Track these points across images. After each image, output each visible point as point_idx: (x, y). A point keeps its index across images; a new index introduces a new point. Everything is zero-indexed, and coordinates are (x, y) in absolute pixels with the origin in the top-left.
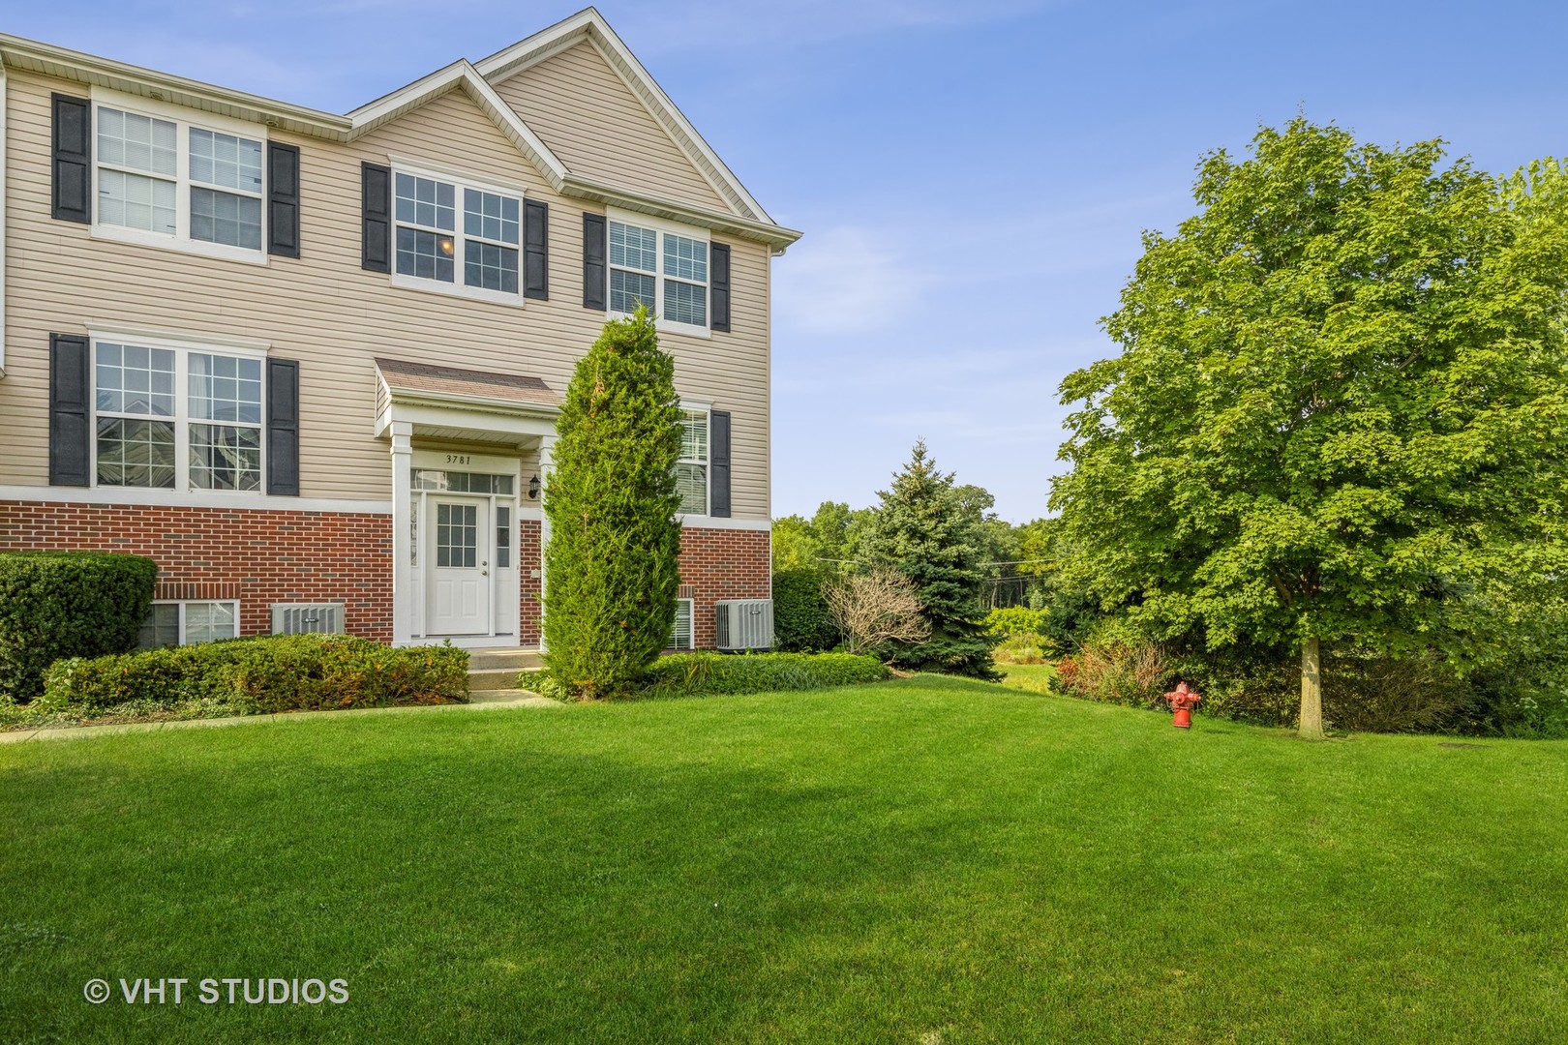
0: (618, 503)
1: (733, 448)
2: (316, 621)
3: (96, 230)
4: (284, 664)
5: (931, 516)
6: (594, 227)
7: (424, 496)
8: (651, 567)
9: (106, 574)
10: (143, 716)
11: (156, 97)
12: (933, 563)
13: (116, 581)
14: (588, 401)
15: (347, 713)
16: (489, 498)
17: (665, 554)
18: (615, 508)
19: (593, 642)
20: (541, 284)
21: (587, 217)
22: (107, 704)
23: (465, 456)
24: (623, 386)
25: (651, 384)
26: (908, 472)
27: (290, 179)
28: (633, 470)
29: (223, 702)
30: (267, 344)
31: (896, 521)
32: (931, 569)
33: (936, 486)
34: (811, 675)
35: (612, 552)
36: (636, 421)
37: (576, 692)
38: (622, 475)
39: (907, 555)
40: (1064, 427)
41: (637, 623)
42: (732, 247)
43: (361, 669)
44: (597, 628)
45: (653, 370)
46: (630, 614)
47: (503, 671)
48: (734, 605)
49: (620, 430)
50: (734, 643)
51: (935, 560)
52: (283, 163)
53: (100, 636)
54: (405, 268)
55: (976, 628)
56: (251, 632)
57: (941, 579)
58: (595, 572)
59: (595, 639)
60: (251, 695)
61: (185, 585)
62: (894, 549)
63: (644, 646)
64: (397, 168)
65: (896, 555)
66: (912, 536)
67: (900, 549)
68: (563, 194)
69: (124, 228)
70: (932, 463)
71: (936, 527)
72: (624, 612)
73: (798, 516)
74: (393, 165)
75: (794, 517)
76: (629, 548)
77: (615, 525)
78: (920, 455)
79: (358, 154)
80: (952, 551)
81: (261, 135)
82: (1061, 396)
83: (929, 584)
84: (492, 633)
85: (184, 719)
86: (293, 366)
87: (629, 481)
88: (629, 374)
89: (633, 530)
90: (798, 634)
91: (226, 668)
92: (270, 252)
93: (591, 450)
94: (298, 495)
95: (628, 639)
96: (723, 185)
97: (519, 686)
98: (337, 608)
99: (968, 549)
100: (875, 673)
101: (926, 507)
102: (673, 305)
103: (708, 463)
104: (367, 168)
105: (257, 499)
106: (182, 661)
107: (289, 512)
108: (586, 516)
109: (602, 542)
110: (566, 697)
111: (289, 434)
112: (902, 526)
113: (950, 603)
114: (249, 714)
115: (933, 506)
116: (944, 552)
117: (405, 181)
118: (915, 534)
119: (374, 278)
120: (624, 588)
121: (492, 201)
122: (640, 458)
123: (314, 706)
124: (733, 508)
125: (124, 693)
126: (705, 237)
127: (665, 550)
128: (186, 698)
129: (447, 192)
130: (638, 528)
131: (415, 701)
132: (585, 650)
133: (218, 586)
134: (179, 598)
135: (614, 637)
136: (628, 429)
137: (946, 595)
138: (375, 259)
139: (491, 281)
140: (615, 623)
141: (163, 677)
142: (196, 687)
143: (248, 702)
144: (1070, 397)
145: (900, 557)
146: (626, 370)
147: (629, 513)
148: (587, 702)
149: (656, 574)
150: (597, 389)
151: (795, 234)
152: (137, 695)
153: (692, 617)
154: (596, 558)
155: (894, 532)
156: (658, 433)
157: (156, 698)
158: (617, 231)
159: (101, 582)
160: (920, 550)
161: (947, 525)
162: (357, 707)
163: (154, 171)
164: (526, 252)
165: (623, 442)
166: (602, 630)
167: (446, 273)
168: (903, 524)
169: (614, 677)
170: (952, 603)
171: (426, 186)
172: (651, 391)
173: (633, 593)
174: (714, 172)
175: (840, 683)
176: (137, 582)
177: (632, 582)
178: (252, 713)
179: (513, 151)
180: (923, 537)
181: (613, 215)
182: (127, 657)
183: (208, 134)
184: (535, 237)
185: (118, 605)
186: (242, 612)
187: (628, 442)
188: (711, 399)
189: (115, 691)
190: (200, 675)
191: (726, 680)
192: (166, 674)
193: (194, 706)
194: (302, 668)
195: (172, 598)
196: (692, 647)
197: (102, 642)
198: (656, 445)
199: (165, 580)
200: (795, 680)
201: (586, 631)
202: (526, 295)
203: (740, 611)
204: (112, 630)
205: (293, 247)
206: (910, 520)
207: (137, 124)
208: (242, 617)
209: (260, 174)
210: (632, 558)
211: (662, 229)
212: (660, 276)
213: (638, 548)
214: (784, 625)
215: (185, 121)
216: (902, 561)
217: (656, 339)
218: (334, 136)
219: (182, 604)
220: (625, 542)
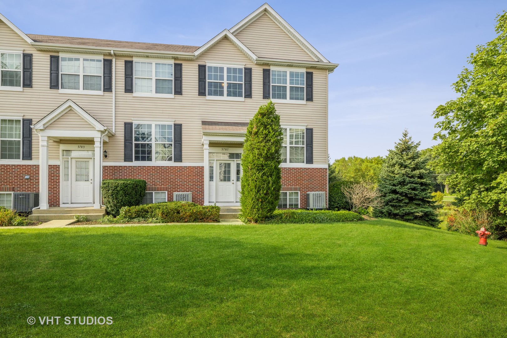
0: (259, 163)
1: (314, 140)
2: (184, 198)
3: (134, 94)
4: (171, 210)
5: (410, 159)
6: (266, 74)
7: (215, 160)
8: (269, 183)
9: (133, 185)
10: (139, 222)
11: (147, 57)
12: (409, 177)
13: (136, 187)
14: (251, 132)
15: (186, 224)
16: (234, 160)
17: (274, 179)
18: (258, 165)
19: (252, 206)
20: (249, 93)
21: (264, 70)
22: (132, 219)
23: (227, 148)
24: (262, 127)
25: (271, 126)
26: (401, 142)
27: (180, 73)
28: (264, 153)
29: (157, 219)
30: (174, 120)
31: (394, 161)
32: (408, 179)
33: (412, 147)
34: (327, 218)
35: (257, 178)
36: (265, 137)
37: (250, 221)
38: (261, 154)
39: (399, 174)
40: (435, 127)
41: (265, 200)
42: (313, 73)
43: (190, 212)
44: (252, 202)
45: (272, 121)
46: (262, 197)
47: (234, 213)
48: (311, 194)
49: (260, 141)
50: (311, 206)
51: (410, 175)
52: (178, 68)
53: (132, 201)
54: (210, 94)
55: (429, 202)
56: (170, 200)
57: (412, 183)
58: (252, 185)
59: (252, 205)
60: (163, 218)
61: (154, 187)
62: (394, 171)
63: (267, 207)
64: (208, 65)
65: (395, 174)
66: (401, 166)
67: (396, 172)
68: (257, 64)
69: (141, 93)
70: (410, 138)
71: (411, 163)
72: (261, 197)
73: (381, 156)
74: (207, 64)
75: (379, 157)
76: (262, 177)
77: (258, 170)
78: (405, 135)
79: (197, 63)
80: (417, 172)
81: (172, 62)
82: (434, 116)
83: (407, 185)
84: (235, 202)
85: (148, 223)
86: (180, 125)
87: (262, 157)
88: (264, 123)
89: (263, 171)
90: (338, 204)
91: (157, 210)
92: (175, 94)
93: (252, 147)
94: (181, 162)
95: (262, 205)
96: (311, 52)
97: (238, 218)
98: (190, 194)
99: (424, 171)
100: (355, 218)
101: (407, 155)
102: (293, 95)
103: (305, 146)
104: (200, 66)
105: (172, 164)
106: (148, 208)
107: (179, 167)
108: (250, 167)
109: (254, 175)
110: (247, 222)
111: (179, 145)
112: (397, 163)
113: (415, 192)
114: (162, 223)
115: (410, 155)
116: (414, 172)
117: (210, 68)
118: (401, 165)
119: (202, 98)
120: (261, 189)
121: (235, 70)
122: (266, 149)
123: (178, 221)
124: (314, 161)
125: (136, 216)
126: (304, 70)
127: (274, 177)
128: (149, 218)
129: (222, 69)
130: (265, 171)
131: (204, 222)
132: (249, 208)
133: (162, 187)
134: (153, 191)
135: (257, 204)
136: (263, 140)
137: (414, 189)
138: (202, 93)
139: (235, 95)
140: (258, 200)
141: (144, 212)
142: (151, 215)
143: (162, 219)
144: (437, 116)
145: (396, 174)
146: (263, 121)
147: (262, 166)
148: (253, 224)
149: (270, 185)
150: (254, 128)
151: (336, 65)
152: (139, 217)
153: (299, 197)
154: (252, 180)
155: (394, 165)
156: (272, 141)
157: (143, 217)
158: (274, 73)
159: (132, 187)
160: (403, 172)
161: (415, 162)
162: (189, 222)
163: (147, 76)
164: (245, 84)
165: (261, 144)
166: (254, 202)
167: (222, 94)
168: (397, 162)
169: (258, 217)
170: (417, 192)
171: (216, 68)
172: (271, 128)
173: (263, 191)
174: (308, 48)
175: (339, 221)
176: (141, 187)
177: (263, 188)
178: (163, 223)
179: (241, 53)
180: (406, 167)
181: (272, 68)
182: (137, 207)
183: (160, 64)
184: (248, 79)
185: (136, 193)
186: (168, 194)
187: (263, 144)
188: (306, 124)
189: (134, 216)
190: (152, 212)
191: (296, 219)
192: (145, 211)
193: (150, 220)
194: (175, 211)
195: (151, 191)
196: (299, 207)
197: (133, 202)
198: (272, 145)
199: (150, 186)
200: (321, 220)
201: (249, 201)
202: (245, 97)
203: (313, 196)
204: (135, 199)
205: (180, 92)
206: (400, 160)
207: (143, 64)
208: (168, 196)
209: (172, 73)
210: (263, 180)
211: (288, 70)
212: (288, 85)
213: (265, 177)
214: (333, 200)
215: (154, 61)
216: (397, 176)
217: (275, 110)
218: (191, 59)
219: (154, 192)
220: (261, 175)
